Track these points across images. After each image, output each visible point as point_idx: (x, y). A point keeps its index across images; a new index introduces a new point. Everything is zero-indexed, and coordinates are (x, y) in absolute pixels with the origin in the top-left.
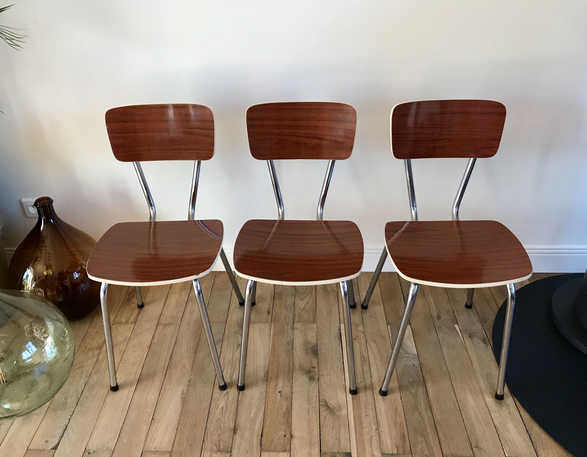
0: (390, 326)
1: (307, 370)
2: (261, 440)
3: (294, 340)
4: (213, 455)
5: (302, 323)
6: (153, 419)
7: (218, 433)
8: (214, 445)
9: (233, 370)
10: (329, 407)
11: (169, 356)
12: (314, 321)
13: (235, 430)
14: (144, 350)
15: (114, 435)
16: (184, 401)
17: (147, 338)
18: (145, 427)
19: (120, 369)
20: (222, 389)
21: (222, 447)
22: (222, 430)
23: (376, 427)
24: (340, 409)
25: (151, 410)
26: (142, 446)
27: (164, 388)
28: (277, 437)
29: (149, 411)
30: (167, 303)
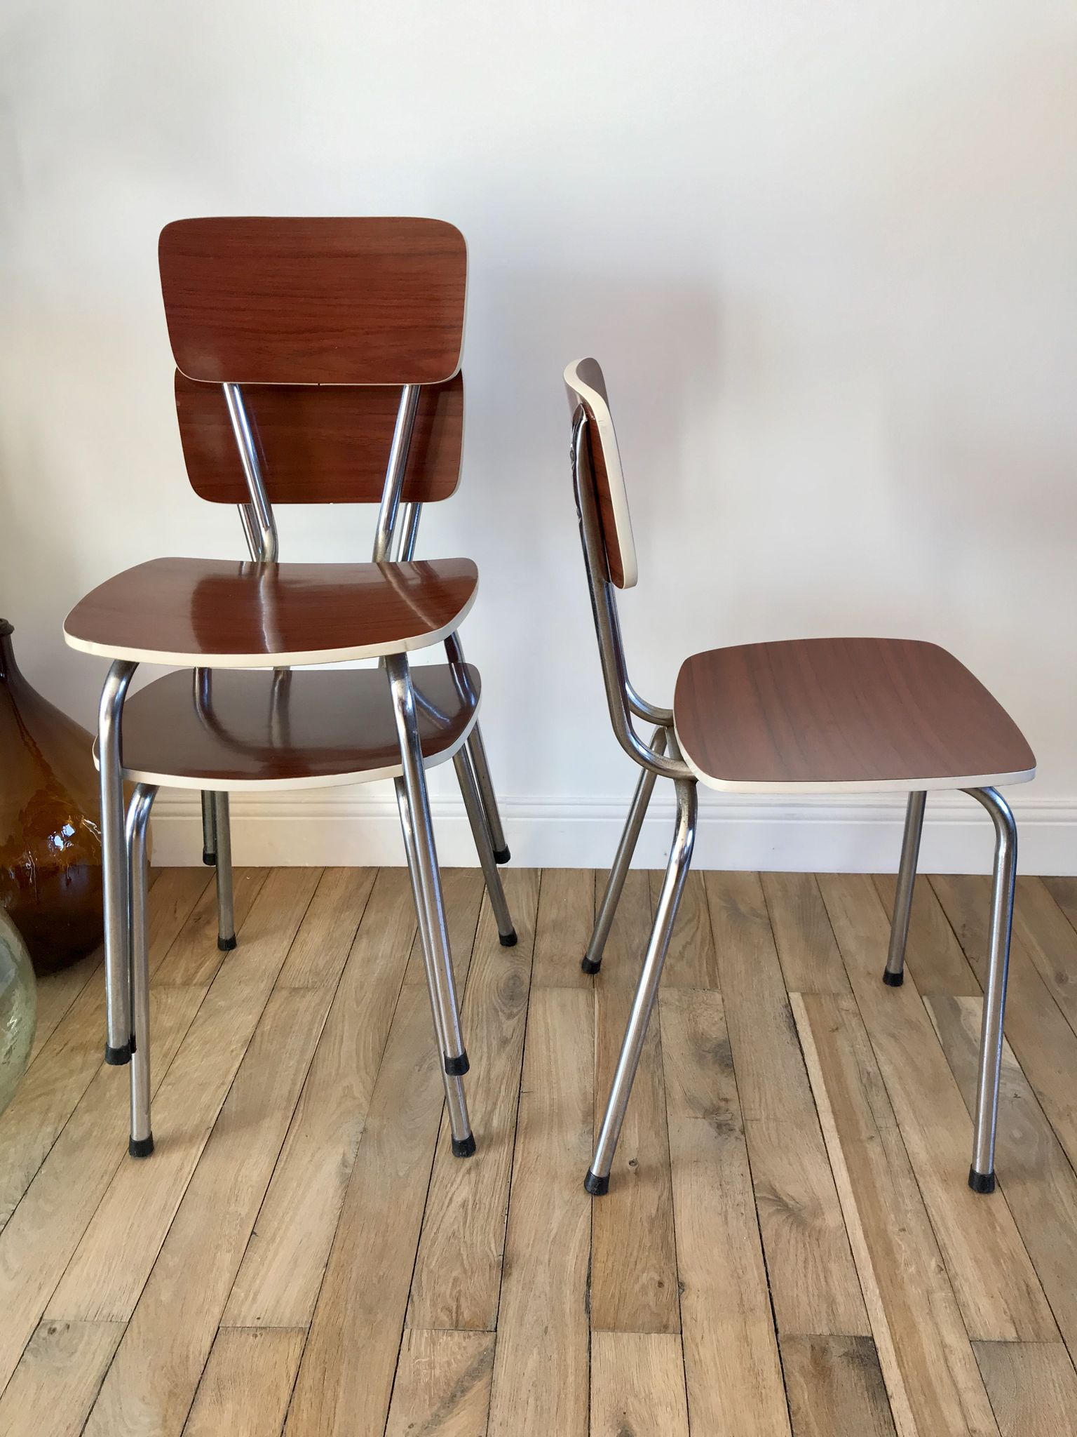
0: (929, 999)
1: (707, 1104)
2: (588, 1296)
3: (662, 1030)
4: (441, 1341)
5: (681, 989)
6: (255, 1234)
7: (455, 1274)
8: (442, 1311)
9: (490, 1103)
10: (786, 1205)
11: (305, 1066)
12: (714, 985)
13: (505, 1267)
14: (232, 1051)
15: (131, 1280)
16: (349, 1185)
17: (244, 1021)
18: (229, 1256)
19: (161, 1099)
20: (461, 1150)
21: (466, 1315)
22: (467, 1266)
23: (936, 1261)
24: (817, 1211)
25: (245, 1208)
26: (217, 1311)
27: (288, 1149)
28: (637, 1288)
29: (243, 1211)
30: (301, 938)
